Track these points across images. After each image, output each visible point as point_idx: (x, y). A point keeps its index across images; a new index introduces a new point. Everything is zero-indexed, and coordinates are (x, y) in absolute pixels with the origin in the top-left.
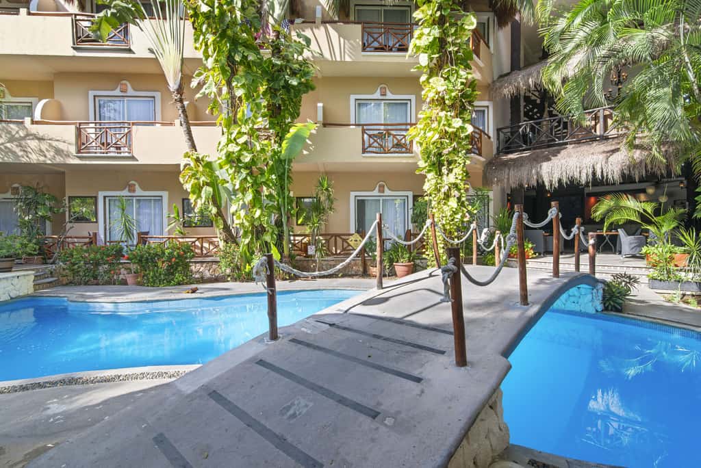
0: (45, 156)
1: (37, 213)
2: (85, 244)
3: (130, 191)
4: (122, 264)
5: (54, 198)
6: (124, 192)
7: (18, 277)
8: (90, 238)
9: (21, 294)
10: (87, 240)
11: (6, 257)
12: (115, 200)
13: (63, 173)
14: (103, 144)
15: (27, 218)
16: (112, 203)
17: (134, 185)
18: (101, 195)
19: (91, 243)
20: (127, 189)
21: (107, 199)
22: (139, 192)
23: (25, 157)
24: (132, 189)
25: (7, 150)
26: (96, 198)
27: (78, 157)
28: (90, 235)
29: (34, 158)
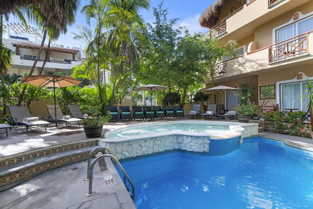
0: (253, 68)
1: (247, 96)
2: (272, 110)
3: (298, 79)
4: (305, 124)
5: (253, 88)
6: (294, 79)
7: (253, 126)
8: (274, 107)
9: (255, 134)
10: (273, 108)
11: (247, 116)
12: (285, 86)
13: (257, 76)
14: (285, 53)
15: (243, 98)
16: (284, 87)
17: (302, 74)
18: (278, 84)
19: (275, 110)
20: (296, 77)
21: (281, 86)
22: (305, 78)
23: (245, 71)
24: (300, 77)
25: (238, 70)
26: (275, 86)
27: (270, 64)
28: (274, 105)
29: (248, 70)
